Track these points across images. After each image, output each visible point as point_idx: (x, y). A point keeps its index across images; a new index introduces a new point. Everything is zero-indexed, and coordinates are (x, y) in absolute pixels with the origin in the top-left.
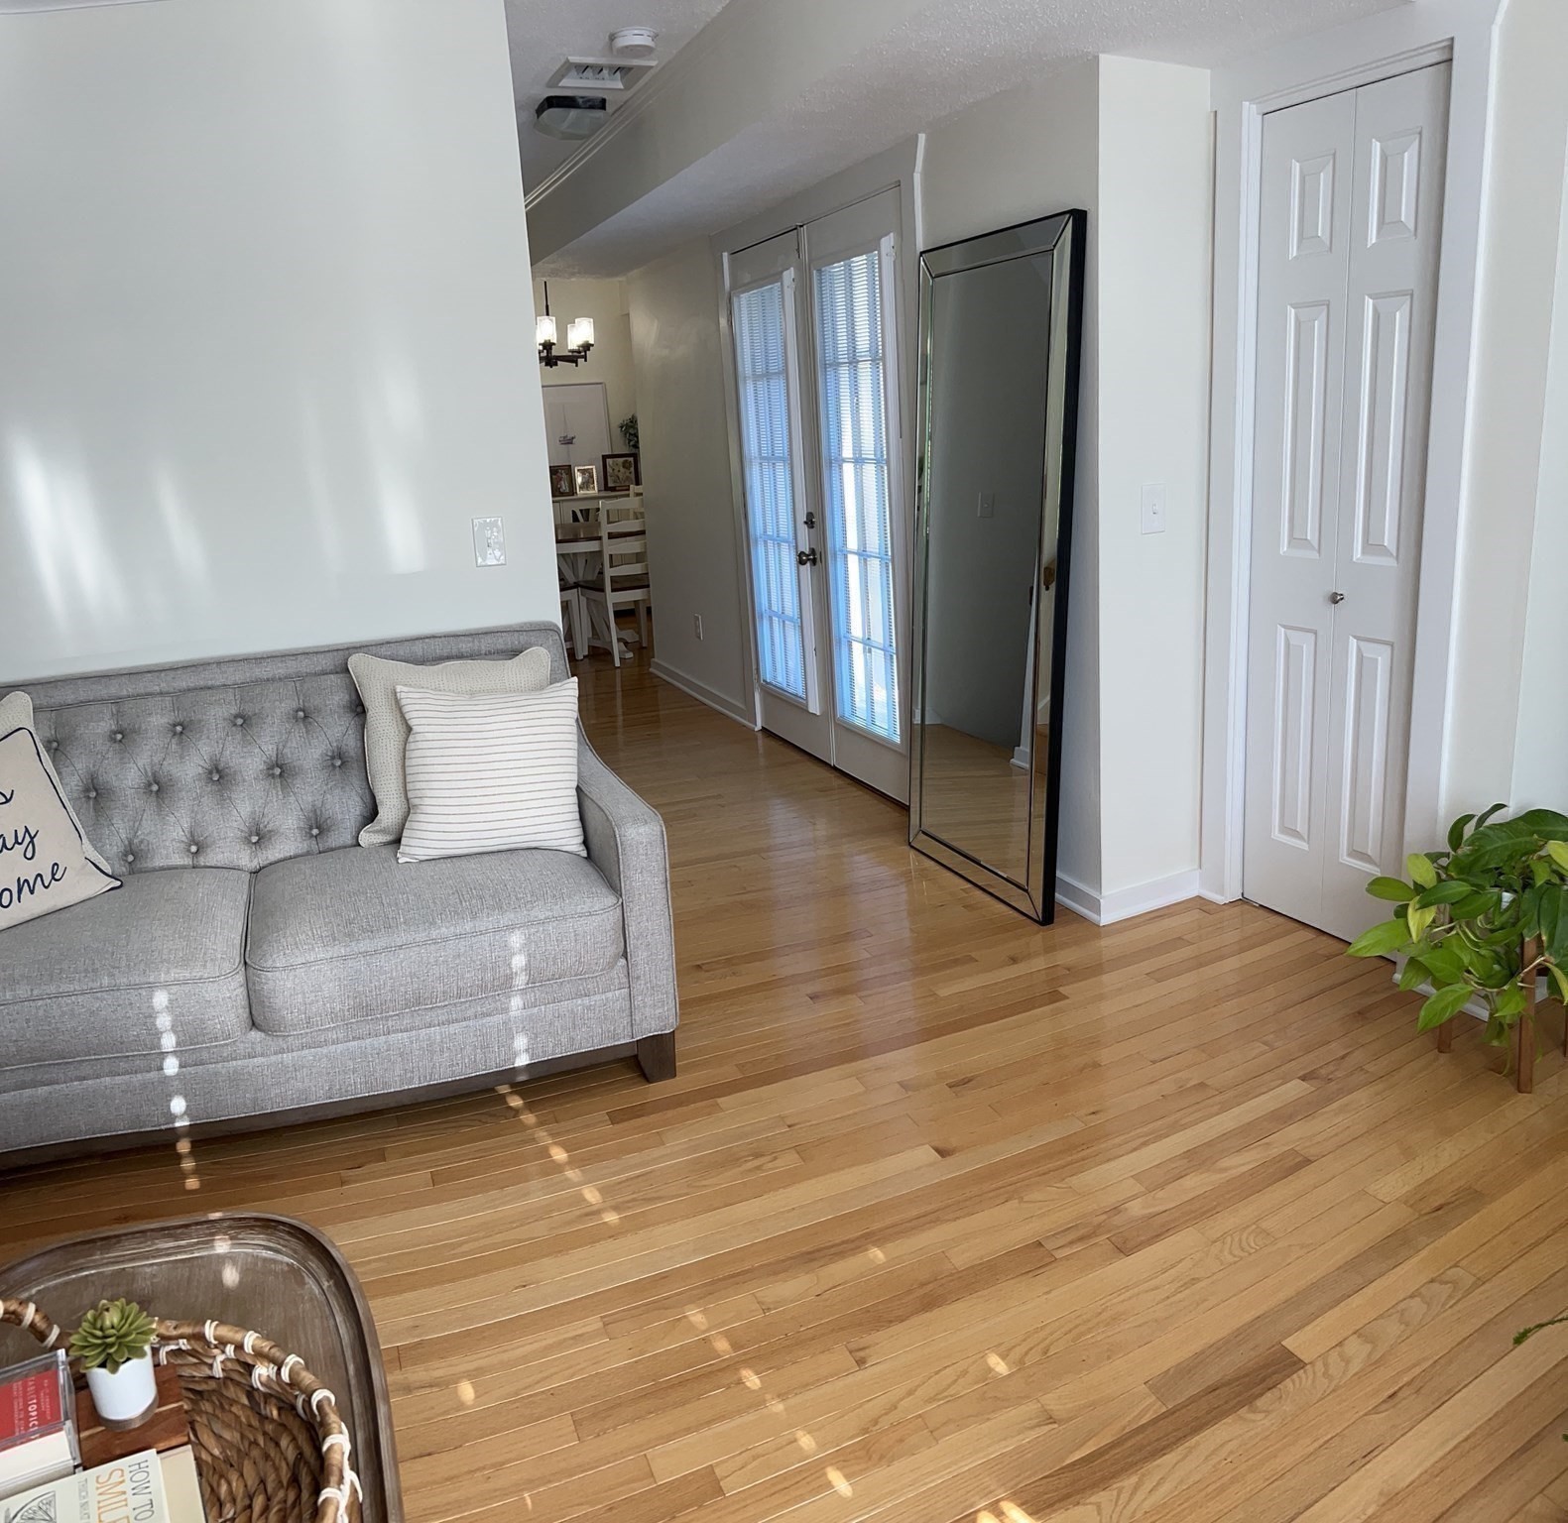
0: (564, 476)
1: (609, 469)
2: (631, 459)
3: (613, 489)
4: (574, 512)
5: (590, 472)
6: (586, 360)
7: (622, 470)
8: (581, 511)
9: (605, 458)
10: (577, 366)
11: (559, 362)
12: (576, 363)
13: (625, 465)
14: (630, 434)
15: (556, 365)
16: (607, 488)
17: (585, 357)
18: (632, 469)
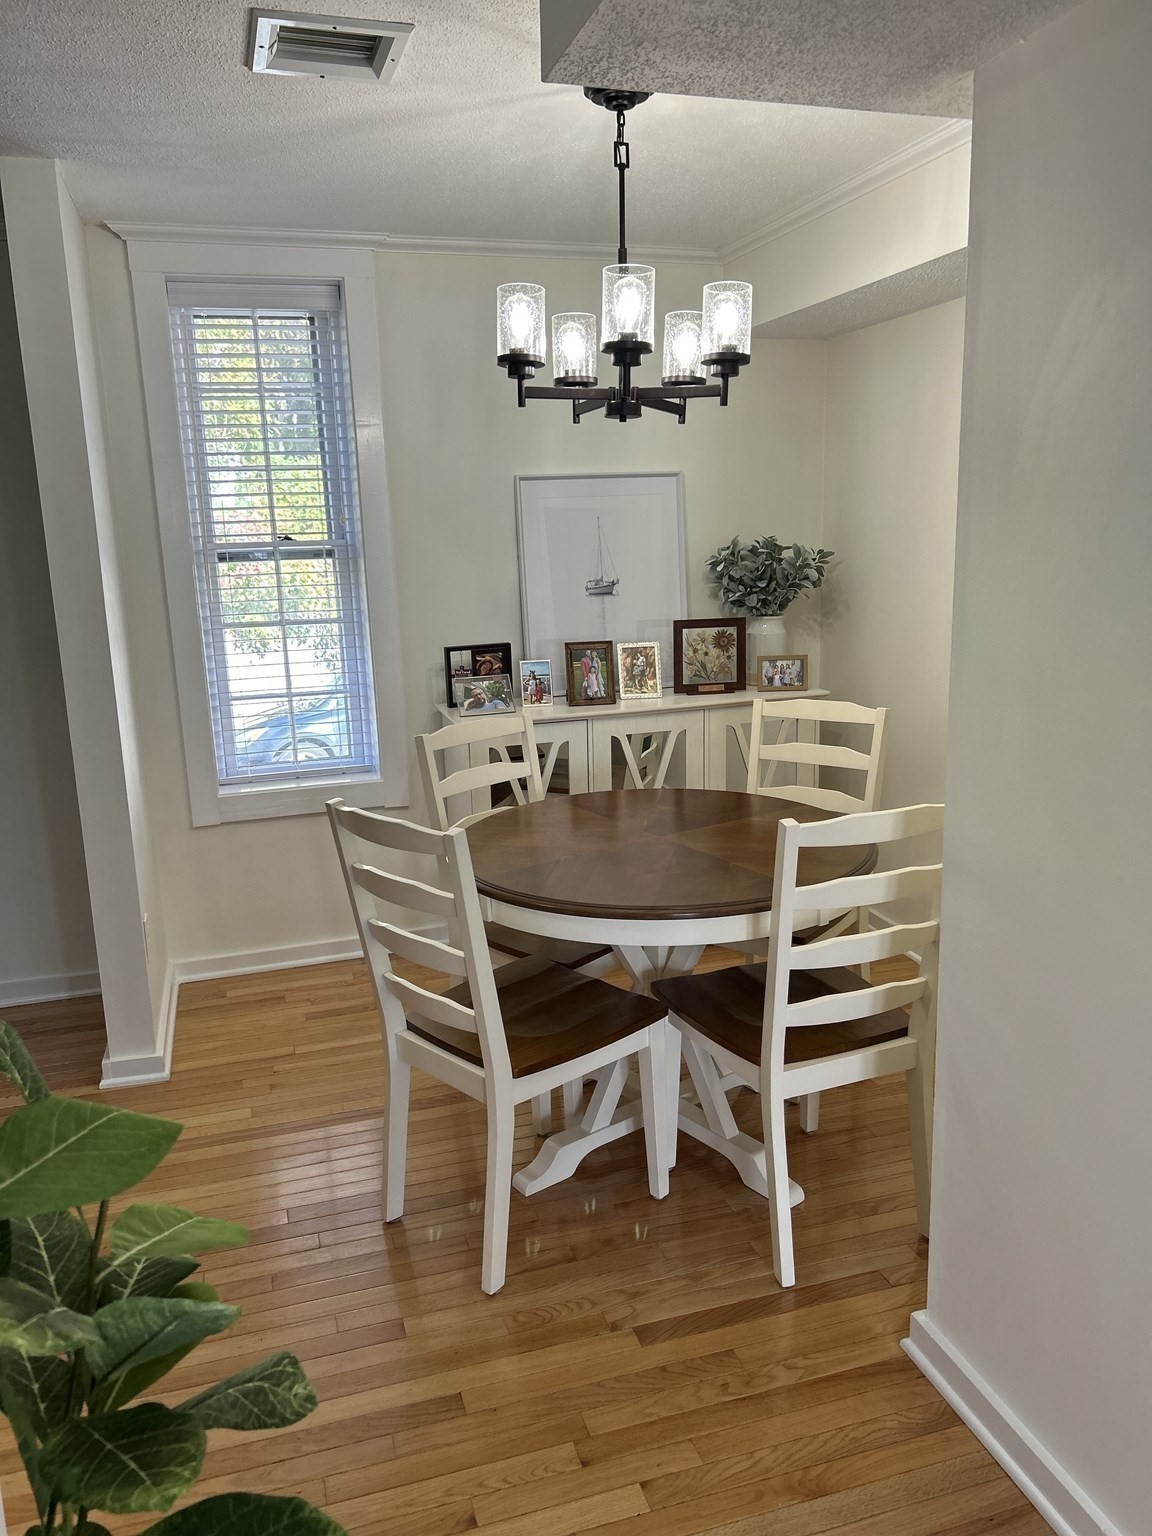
0: (598, 664)
1: (687, 652)
2: (732, 631)
3: (692, 690)
4: (615, 742)
5: (646, 653)
6: (724, 402)
7: (714, 652)
8: (629, 737)
9: (679, 626)
10: (682, 421)
11: (644, 409)
12: (680, 411)
13: (720, 642)
14: (731, 578)
15: (638, 414)
16: (680, 688)
17: (723, 395)
18: (734, 651)
